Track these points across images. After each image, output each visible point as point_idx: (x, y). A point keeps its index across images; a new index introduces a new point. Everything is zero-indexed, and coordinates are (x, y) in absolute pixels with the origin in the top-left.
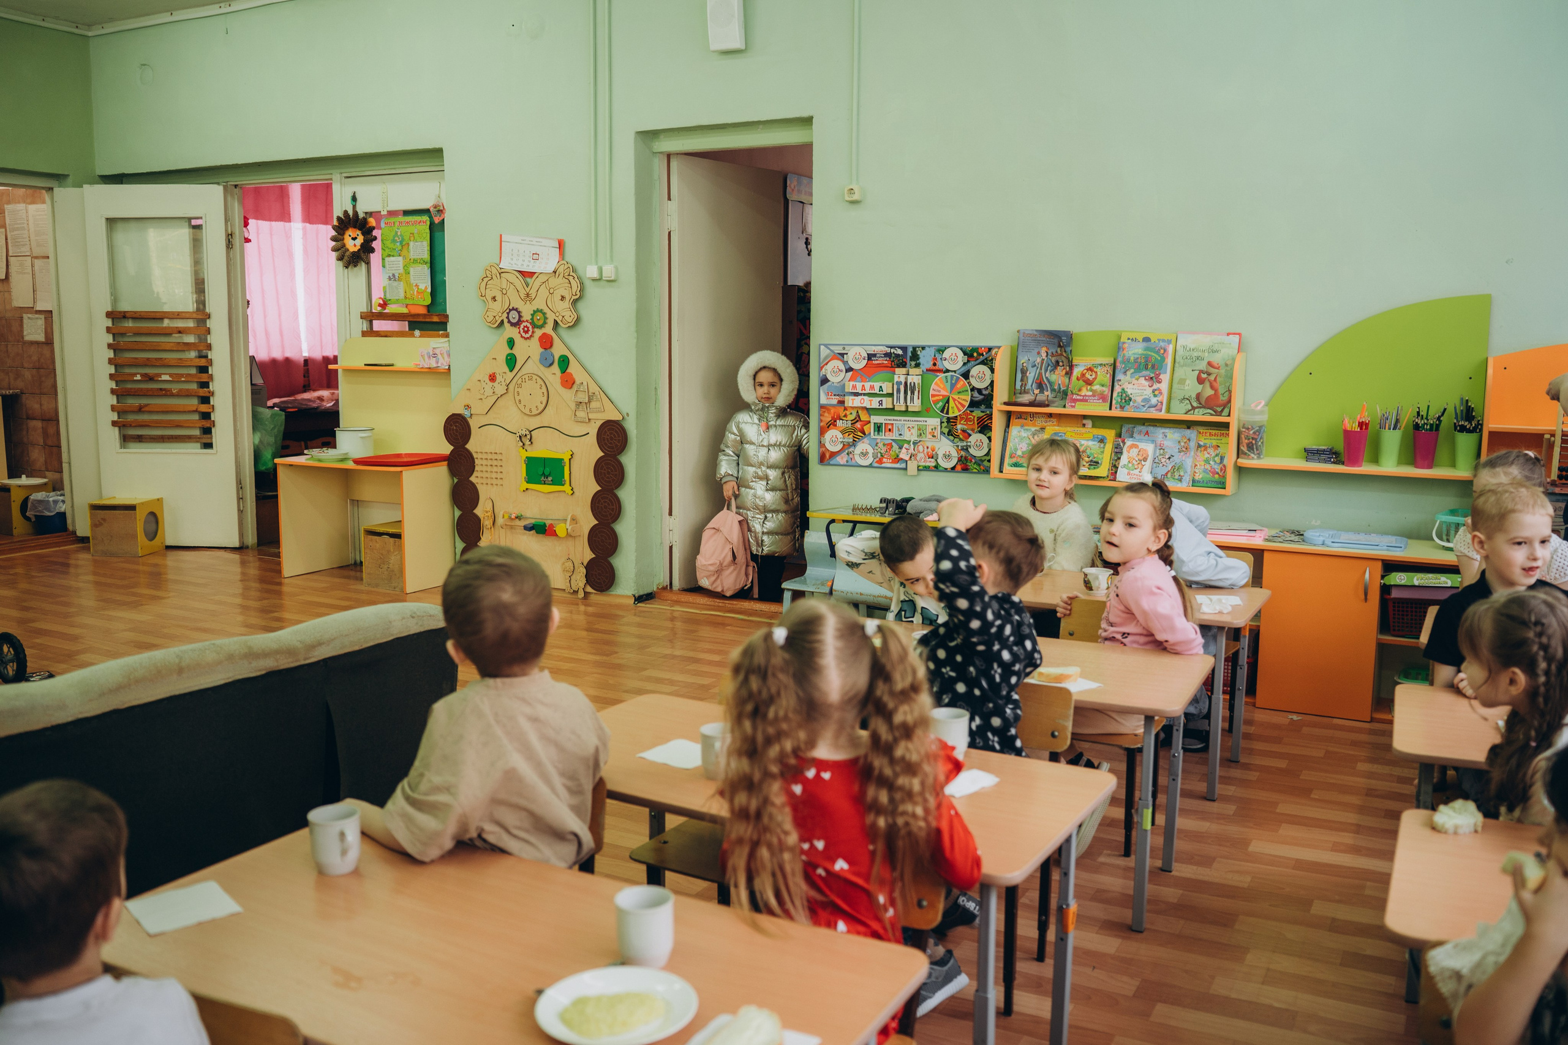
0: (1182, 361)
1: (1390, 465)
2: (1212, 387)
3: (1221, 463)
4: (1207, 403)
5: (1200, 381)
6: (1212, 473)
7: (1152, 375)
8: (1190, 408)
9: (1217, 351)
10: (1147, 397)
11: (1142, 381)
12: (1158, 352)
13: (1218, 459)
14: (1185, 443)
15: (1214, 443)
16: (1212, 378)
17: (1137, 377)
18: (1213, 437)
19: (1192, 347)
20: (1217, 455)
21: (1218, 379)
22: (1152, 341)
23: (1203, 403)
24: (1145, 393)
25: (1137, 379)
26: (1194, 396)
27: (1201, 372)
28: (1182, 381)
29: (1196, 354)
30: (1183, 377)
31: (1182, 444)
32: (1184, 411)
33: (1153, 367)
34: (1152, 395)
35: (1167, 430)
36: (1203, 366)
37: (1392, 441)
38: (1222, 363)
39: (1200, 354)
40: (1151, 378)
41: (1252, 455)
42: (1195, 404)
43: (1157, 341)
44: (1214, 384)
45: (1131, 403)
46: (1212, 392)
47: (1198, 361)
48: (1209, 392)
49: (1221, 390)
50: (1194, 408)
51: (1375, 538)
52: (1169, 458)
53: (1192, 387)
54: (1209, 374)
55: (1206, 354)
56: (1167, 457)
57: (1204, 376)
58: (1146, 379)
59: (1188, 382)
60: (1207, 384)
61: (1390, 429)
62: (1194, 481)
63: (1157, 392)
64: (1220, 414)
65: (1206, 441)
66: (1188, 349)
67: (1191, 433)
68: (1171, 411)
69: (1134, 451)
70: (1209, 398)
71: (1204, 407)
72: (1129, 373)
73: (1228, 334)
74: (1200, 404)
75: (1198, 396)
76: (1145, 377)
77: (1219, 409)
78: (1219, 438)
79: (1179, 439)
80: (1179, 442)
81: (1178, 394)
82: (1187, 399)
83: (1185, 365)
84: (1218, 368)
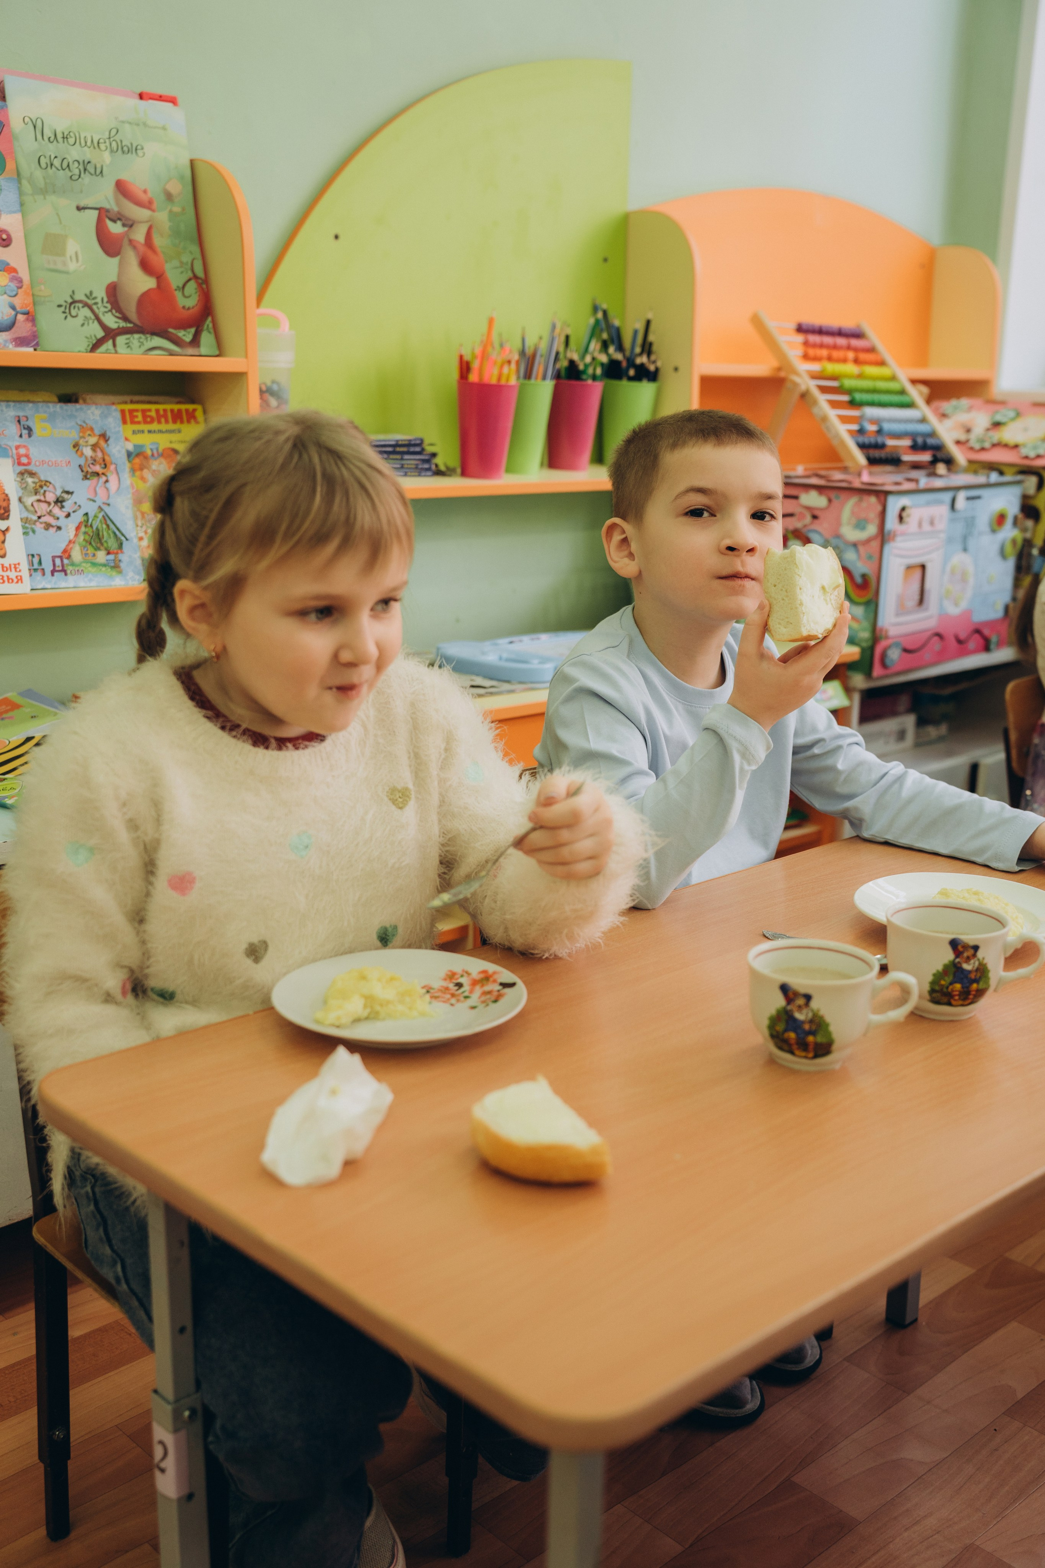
0: (38, 174)
2: (146, 266)
8: (100, 334)
9: (132, 150)
14: (94, 447)
15: (164, 441)
18: (155, 426)
19: (61, 127)
21: (159, 241)
26: (101, 293)
27: (103, 214)
28: (60, 246)
29: (74, 154)
30: (60, 231)
31: (88, 452)
32: (84, 343)
35: (28, 410)
36: (104, 195)
38: (155, 192)
39: (88, 154)
42: (112, 321)
46: (150, 283)
47: (86, 179)
49: (175, 277)
50: (110, 334)
52: (59, 501)
53: (87, 266)
54: (130, 224)
55: (107, 157)
56: (51, 497)
57: (115, 228)
59: (72, 247)
60: (132, 259)
64: (191, 348)
65: (142, 438)
66: (48, 133)
67: (104, 416)
68: (42, 343)
70: (144, 299)
73: (146, 99)
74: (125, 318)
75: (113, 291)
78: (171, 426)
79: (74, 435)
80: (76, 446)
81: (54, 286)
82: (86, 305)
83: (46, 190)
84: (148, 205)
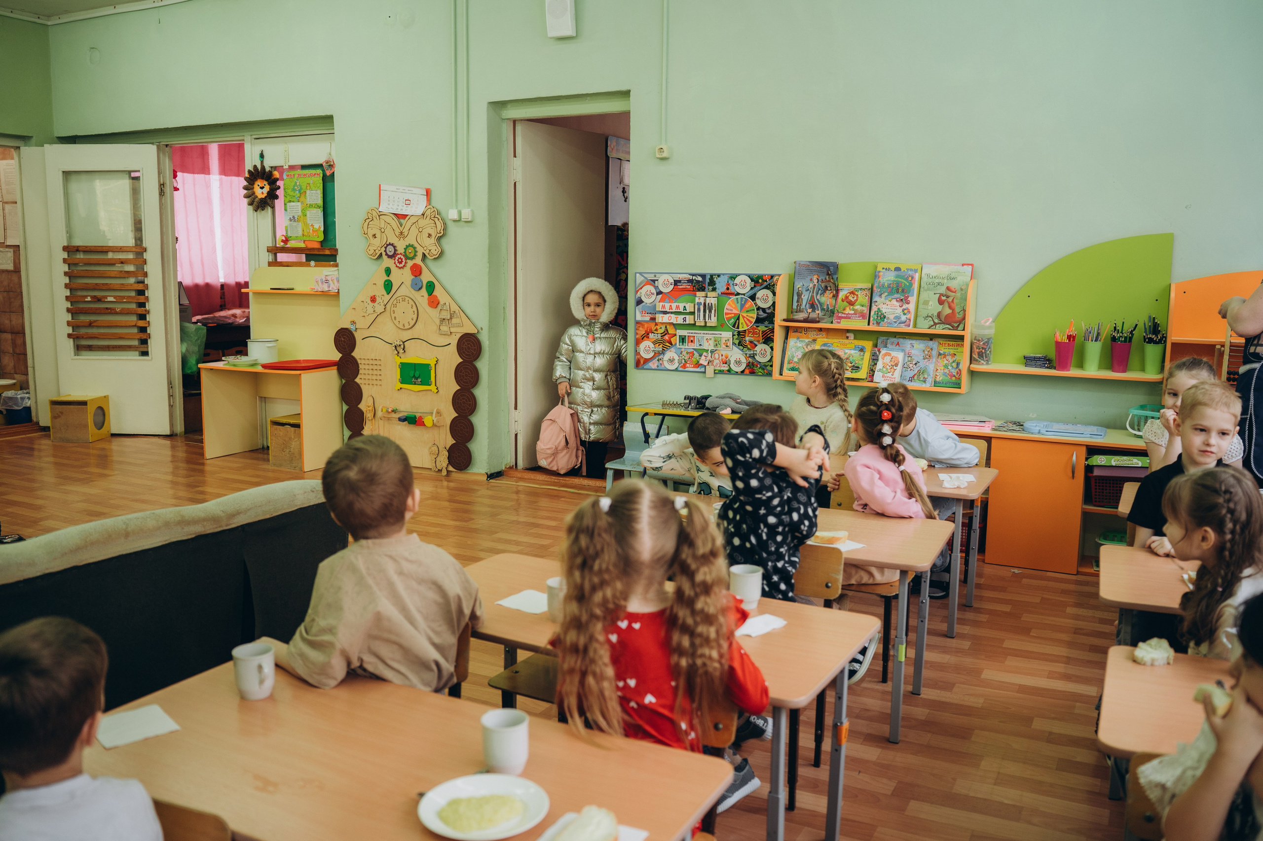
0: (926, 286)
1: (1092, 369)
2: (950, 307)
3: (957, 368)
4: (947, 320)
5: (941, 302)
6: (950, 375)
7: (902, 298)
8: (933, 324)
9: (954, 279)
10: (898, 315)
11: (894, 302)
12: (907, 279)
13: (954, 365)
14: (928, 351)
15: (952, 351)
16: (950, 300)
17: (890, 299)
18: (951, 347)
19: (934, 275)
20: (954, 362)
21: (955, 301)
22: (902, 270)
23: (943, 320)
24: (897, 311)
25: (890, 301)
26: (936, 314)
27: (941, 295)
28: (926, 303)
29: (937, 281)
30: (928, 299)
31: (926, 352)
32: (928, 327)
33: (903, 291)
34: (902, 314)
35: (914, 342)
36: (943, 290)
37: (1094, 350)
38: (958, 288)
39: (940, 281)
40: (902, 300)
41: (982, 362)
42: (936, 321)
43: (906, 271)
44: (952, 304)
45: (885, 320)
46: (950, 311)
47: (939, 287)
48: (948, 311)
49: (957, 309)
50: (935, 324)
51: (1080, 428)
52: (916, 364)
53: (934, 307)
54: (948, 297)
55: (946, 281)
56: (914, 363)
57: (943, 298)
58: (897, 301)
59: (930, 303)
60: (946, 305)
61: (1092, 341)
62: (935, 382)
63: (906, 311)
64: (956, 328)
65: (945, 350)
66: (931, 276)
67: (933, 344)
68: (917, 326)
69: (888, 359)
70: (947, 316)
71: (943, 323)
72: (883, 296)
73: (963, 265)
74: (941, 320)
75: (939, 314)
76: (896, 299)
77: (956, 325)
78: (956, 348)
79: (924, 348)
80: (924, 351)
81: (923, 312)
82: (930, 317)
83: (928, 289)
84: (955, 292)
